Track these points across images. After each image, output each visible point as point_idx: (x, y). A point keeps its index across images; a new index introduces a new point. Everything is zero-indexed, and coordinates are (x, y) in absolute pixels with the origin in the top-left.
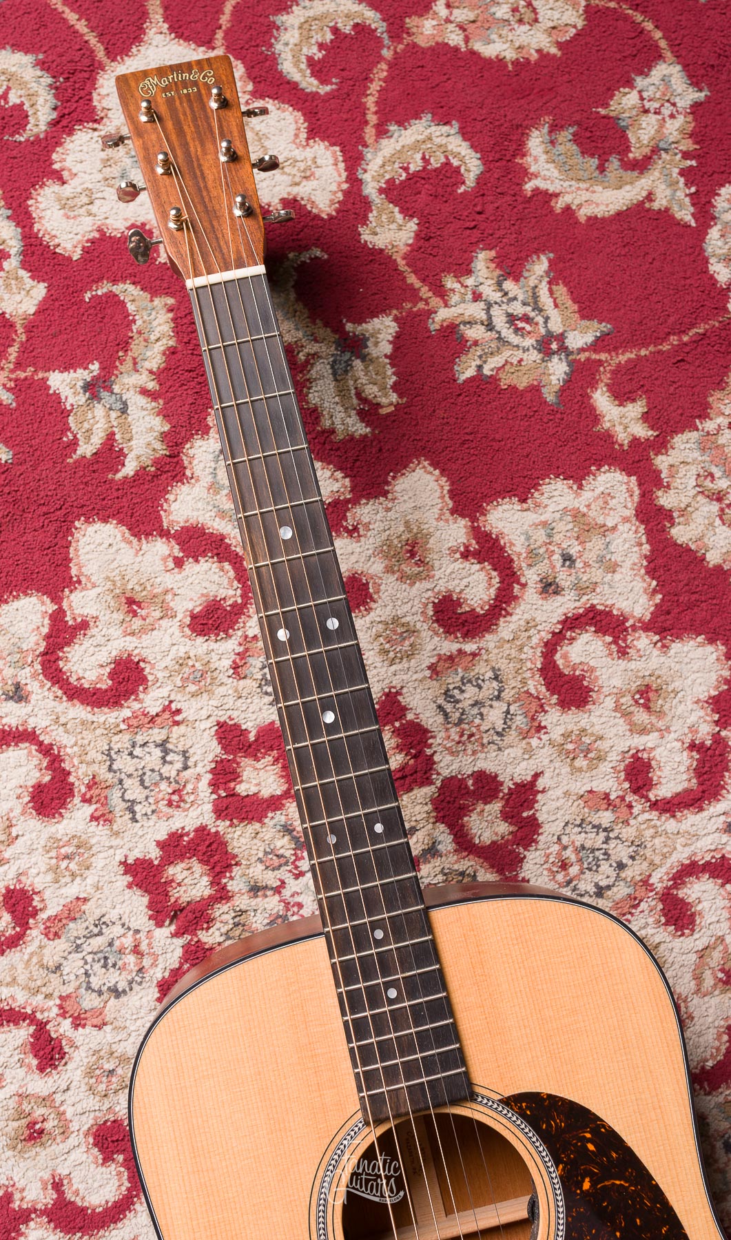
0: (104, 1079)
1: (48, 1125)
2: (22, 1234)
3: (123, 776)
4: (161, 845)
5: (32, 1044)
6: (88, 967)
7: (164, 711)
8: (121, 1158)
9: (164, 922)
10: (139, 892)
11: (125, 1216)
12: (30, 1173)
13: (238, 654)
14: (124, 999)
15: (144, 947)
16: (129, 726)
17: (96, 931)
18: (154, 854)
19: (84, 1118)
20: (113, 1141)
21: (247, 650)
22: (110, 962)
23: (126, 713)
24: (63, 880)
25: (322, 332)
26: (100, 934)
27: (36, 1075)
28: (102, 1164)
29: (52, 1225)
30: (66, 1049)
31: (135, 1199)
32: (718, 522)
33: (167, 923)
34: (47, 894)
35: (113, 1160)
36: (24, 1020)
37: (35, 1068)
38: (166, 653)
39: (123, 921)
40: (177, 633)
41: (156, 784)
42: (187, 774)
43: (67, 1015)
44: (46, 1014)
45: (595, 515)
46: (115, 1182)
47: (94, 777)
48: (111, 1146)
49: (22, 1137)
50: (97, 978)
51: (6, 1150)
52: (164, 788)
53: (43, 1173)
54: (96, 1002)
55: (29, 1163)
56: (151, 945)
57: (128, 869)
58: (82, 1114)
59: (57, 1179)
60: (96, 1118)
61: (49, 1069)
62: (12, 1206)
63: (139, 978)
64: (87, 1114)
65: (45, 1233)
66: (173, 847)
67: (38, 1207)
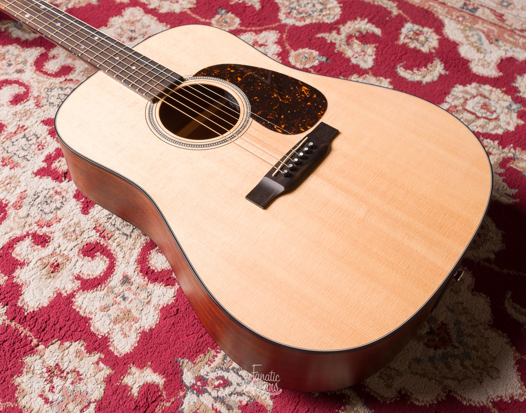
0: (73, 234)
1: (60, 261)
2: (75, 302)
3: (15, 152)
4: (45, 161)
5: (34, 242)
6: (41, 208)
7: (18, 129)
8: (99, 253)
9: (62, 179)
10: (46, 177)
11: (115, 270)
12: (63, 282)
13: (35, 103)
14: (62, 209)
15: (59, 190)
16: (7, 139)
17: (36, 197)
18: (44, 165)
19: (73, 250)
20: (91, 250)
21: (38, 100)
22: (49, 202)
23: (4, 136)
24: (11, 191)
25: (5, 22)
26: (39, 197)
27: (43, 250)
28: (92, 260)
29: (85, 291)
30: (50, 235)
31: (115, 262)
32: (172, 4)
33: (63, 179)
34: (7, 198)
35: (96, 256)
36: (25, 237)
37: (41, 248)
38: (7, 115)
39: (45, 188)
40: (8, 108)
41: (29, 147)
42: (40, 140)
43: (43, 226)
44: (33, 230)
45: (132, 19)
46: (102, 262)
47: (3, 158)
48: (92, 252)
49: (51, 272)
50: (47, 209)
51: (47, 280)
52: (33, 147)
53: (69, 278)
54: (52, 216)
55: (60, 278)
56: (62, 188)
57: (36, 174)
58: (71, 250)
59: (76, 276)
60: (78, 248)
61: (47, 244)
62: (63, 296)
63: (64, 199)
64: (74, 248)
65: (84, 296)
66: (49, 159)
67: (75, 289)
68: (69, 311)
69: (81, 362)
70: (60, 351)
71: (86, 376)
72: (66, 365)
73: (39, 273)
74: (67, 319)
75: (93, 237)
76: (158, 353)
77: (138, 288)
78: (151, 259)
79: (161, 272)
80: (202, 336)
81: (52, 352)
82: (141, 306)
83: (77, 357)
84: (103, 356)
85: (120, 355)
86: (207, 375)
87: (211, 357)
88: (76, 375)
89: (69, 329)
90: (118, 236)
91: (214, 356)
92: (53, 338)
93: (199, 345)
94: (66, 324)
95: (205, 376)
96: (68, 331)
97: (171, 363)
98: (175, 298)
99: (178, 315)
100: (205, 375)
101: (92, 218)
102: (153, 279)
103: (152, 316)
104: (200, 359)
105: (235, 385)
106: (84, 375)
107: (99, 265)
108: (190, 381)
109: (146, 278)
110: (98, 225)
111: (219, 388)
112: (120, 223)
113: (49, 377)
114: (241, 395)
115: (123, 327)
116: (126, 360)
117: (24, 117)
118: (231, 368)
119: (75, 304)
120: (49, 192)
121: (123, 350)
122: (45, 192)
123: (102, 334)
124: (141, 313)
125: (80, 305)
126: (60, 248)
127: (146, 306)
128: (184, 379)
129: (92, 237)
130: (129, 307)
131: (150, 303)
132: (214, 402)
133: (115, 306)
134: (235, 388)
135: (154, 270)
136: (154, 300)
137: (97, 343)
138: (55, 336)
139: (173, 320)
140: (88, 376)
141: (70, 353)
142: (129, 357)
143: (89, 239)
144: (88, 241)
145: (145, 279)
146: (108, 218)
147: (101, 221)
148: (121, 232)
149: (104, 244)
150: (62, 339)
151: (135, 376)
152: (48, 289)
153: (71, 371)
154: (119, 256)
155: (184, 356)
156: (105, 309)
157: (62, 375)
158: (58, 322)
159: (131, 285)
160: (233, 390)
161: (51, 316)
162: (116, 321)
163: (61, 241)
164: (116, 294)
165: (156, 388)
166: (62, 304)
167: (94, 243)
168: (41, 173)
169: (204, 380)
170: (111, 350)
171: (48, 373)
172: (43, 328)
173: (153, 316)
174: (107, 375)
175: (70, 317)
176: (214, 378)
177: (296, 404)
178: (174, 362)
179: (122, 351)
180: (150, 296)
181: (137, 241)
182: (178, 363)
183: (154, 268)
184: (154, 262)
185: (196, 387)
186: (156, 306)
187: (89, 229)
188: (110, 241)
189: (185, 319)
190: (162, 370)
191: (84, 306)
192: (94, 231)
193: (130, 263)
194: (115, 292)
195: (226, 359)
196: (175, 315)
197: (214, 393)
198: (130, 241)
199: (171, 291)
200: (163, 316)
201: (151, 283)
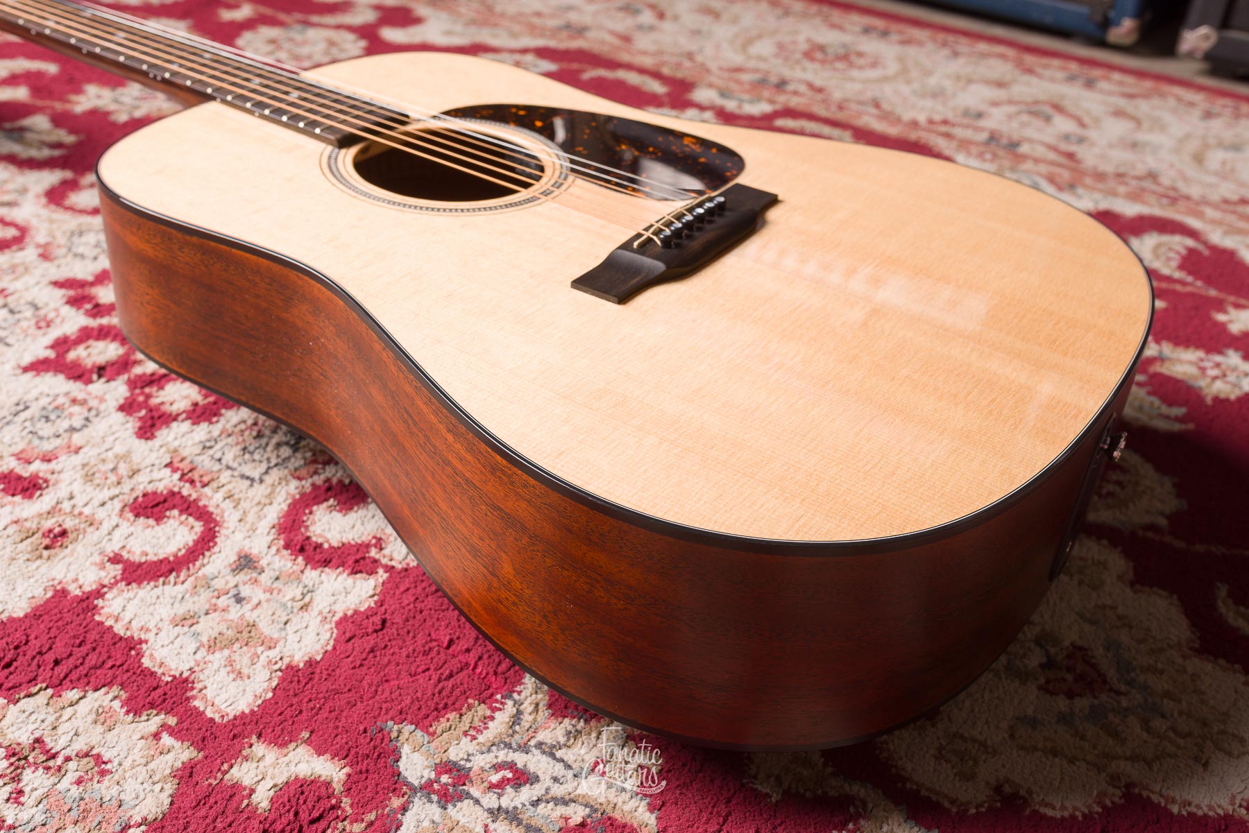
0: (109, 475)
1: (69, 524)
2: (102, 608)
4: (52, 347)
6: (30, 429)
8: (175, 512)
9: (91, 378)
10: (50, 374)
11: (216, 544)
12: (72, 567)
14: (86, 431)
15: (81, 397)
17: (21, 407)
18: (51, 354)
19: (109, 506)
20: (157, 505)
22: (53, 417)
26: (27, 408)
27: (27, 503)
28: (158, 524)
29: (134, 584)
30: (49, 476)
31: (217, 529)
33: (95, 377)
35: (169, 517)
37: (21, 501)
39: (46, 393)
41: (15, 324)
42: (42, 312)
43: (31, 460)
44: (5, 467)
46: (183, 530)
48: (155, 510)
49: (43, 546)
50: (46, 429)
51: (30, 563)
52: (24, 324)
53: (90, 560)
54: (58, 442)
55: (67, 560)
56: (89, 394)
57: (26, 370)
58: (103, 504)
59: (112, 555)
60: (123, 500)
61: (38, 493)
62: (72, 595)
63: (93, 412)
64: (110, 502)
65: (131, 594)
66: (62, 345)
67: (106, 582)
68: (84, 625)
69: (109, 736)
70: (50, 709)
71: (120, 765)
72: (62, 742)
73: (9, 549)
74: (78, 641)
75: (166, 481)
76: (330, 712)
77: (277, 579)
78: (314, 523)
79: (339, 548)
80: (451, 676)
81: (27, 713)
82: (285, 614)
83: (98, 723)
84: (172, 721)
85: (223, 717)
86: (468, 760)
87: (476, 719)
88: (92, 763)
89: (79, 661)
90: (228, 479)
91: (485, 718)
92: (33, 683)
93: (444, 693)
94: (74, 653)
95: (462, 763)
96: (76, 667)
97: (365, 731)
98: (376, 598)
99: (384, 631)
100: (462, 759)
101: (161, 446)
102: (318, 561)
103: (313, 635)
104: (448, 724)
105: (546, 782)
106: (116, 763)
107: (174, 535)
108: (419, 774)
109: (300, 559)
110: (178, 459)
111: (503, 789)
112: (235, 457)
113: (12, 768)
114: (566, 803)
115: (233, 658)
116: (239, 729)
117: (7, 274)
118: (532, 743)
119: (102, 611)
120: (54, 400)
121: (232, 707)
122: (44, 401)
123: (172, 673)
124: (285, 629)
125: (116, 614)
126: (72, 502)
127: (298, 613)
128: (401, 769)
129: (160, 480)
130: (251, 617)
131: (310, 608)
132: (489, 821)
133: (213, 615)
134: (548, 789)
135: (321, 544)
136: (321, 602)
137: (160, 691)
138: (40, 679)
139: (372, 642)
140: (127, 764)
141: (78, 715)
142: (247, 721)
143: (152, 485)
144: (150, 488)
145: (296, 562)
146: (204, 448)
147: (185, 453)
148: (236, 474)
149: (190, 495)
150: (58, 685)
151: (261, 764)
152: (32, 580)
153: (77, 755)
154: (229, 517)
155: (403, 716)
156: (188, 620)
157: (51, 763)
158: (50, 648)
159: (260, 574)
160: (543, 792)
161: (32, 636)
162: (213, 645)
163: (77, 487)
164: (216, 590)
165: (323, 790)
166: (66, 610)
167: (165, 492)
168: (38, 367)
169: (458, 771)
170: (196, 708)
171: (8, 760)
172: (7, 660)
173: (318, 635)
174: (183, 763)
175: (85, 637)
176: (488, 766)
177: (721, 820)
178: (373, 730)
179: (228, 710)
180: (309, 594)
181: (278, 490)
182: (385, 733)
183: (320, 540)
184: (322, 528)
185: (436, 786)
186: (324, 614)
187: (153, 465)
188: (207, 490)
189: (404, 641)
190: (342, 748)
191: (127, 616)
192: (168, 471)
193: (258, 532)
194: (216, 587)
195: (519, 724)
196: (376, 631)
197: (490, 801)
198: (259, 491)
199: (365, 584)
200: (344, 633)
201: (314, 568)
